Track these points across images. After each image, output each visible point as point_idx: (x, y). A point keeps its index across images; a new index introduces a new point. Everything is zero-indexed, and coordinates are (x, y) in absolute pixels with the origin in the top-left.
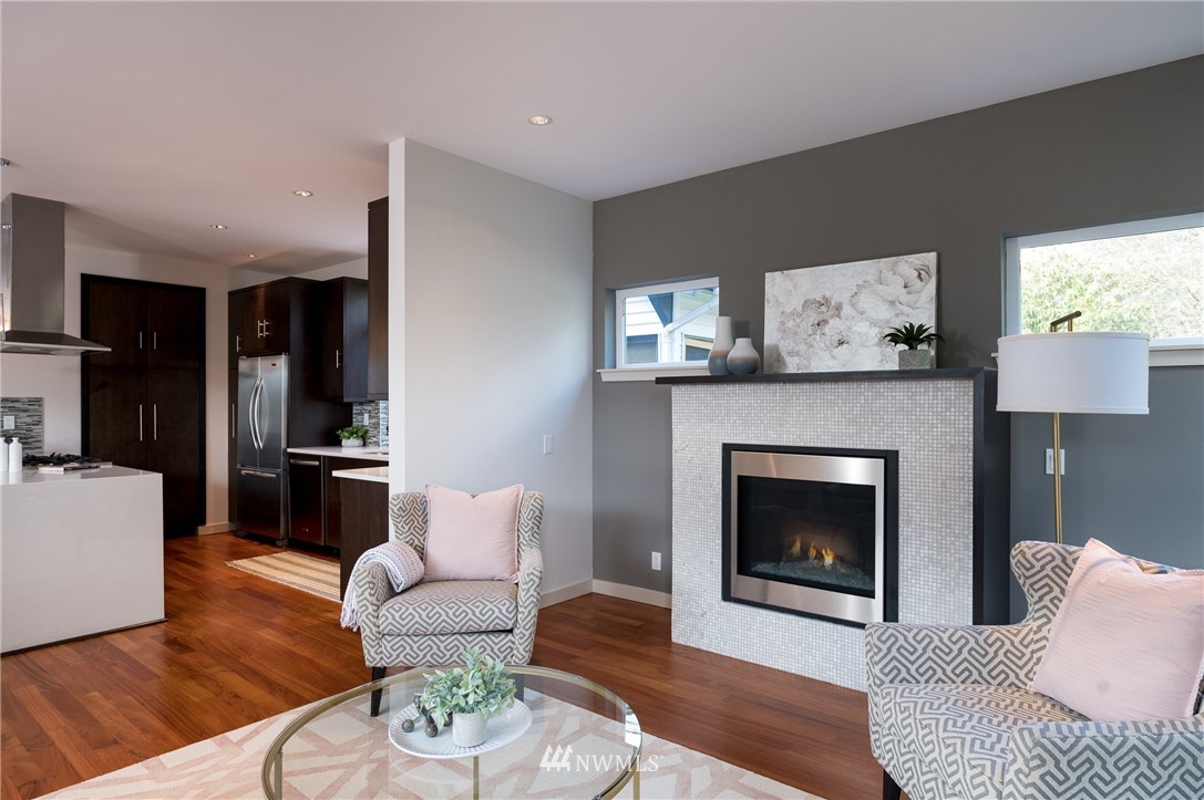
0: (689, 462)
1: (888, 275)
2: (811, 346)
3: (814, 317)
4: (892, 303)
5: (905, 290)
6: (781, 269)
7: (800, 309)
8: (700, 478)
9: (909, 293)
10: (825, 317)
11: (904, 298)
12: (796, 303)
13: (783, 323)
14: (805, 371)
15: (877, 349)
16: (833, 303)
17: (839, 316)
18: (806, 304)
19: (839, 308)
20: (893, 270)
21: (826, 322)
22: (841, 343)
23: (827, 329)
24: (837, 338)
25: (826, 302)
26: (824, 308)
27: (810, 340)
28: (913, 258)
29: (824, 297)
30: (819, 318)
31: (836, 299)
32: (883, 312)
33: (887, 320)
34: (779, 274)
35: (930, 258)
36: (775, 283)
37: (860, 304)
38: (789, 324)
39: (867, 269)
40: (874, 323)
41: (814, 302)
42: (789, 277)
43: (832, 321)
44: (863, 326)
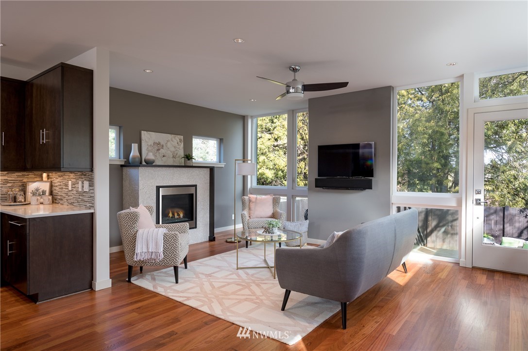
1: (174, 139)
2: (156, 156)
3: (156, 148)
4: (175, 147)
5: (177, 144)
7: (152, 144)
10: (159, 148)
11: (177, 146)
12: (151, 143)
13: (148, 148)
15: (172, 159)
17: (163, 148)
18: (154, 143)
19: (163, 146)
20: (175, 138)
22: (164, 156)
23: (160, 151)
24: (163, 154)
25: (159, 144)
26: (159, 145)
28: (179, 136)
29: (159, 142)
31: (162, 143)
32: (173, 149)
33: (174, 152)
34: (145, 132)
35: (182, 137)
36: (145, 135)
37: (168, 146)
38: (150, 149)
39: (169, 136)
40: (171, 152)
41: (156, 143)
42: (149, 134)
43: (161, 150)
44: (169, 152)
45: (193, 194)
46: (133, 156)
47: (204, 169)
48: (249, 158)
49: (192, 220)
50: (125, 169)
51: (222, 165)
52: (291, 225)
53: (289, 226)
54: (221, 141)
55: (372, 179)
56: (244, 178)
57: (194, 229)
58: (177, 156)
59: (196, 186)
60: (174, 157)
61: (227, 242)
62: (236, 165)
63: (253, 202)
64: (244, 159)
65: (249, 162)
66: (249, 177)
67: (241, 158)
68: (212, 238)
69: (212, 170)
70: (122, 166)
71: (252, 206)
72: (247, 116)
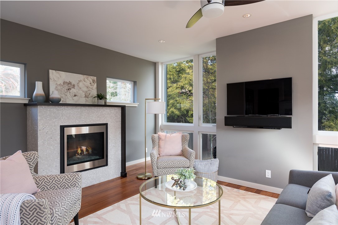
0: (46, 133)
1: (86, 80)
2: (67, 95)
3: (67, 87)
4: (87, 87)
5: (90, 84)
6: (56, 70)
7: (62, 84)
8: (51, 138)
9: (91, 85)
10: (70, 87)
11: (90, 87)
12: (60, 82)
13: (56, 87)
14: (65, 103)
15: (85, 99)
16: (72, 84)
17: (74, 88)
18: (64, 83)
19: (74, 86)
20: (87, 78)
21: (70, 89)
22: (75, 96)
23: (71, 91)
24: (74, 94)
26: (69, 85)
27: (66, 94)
28: (92, 77)
29: (70, 82)
30: (69, 88)
31: (73, 83)
32: (85, 89)
33: (86, 92)
34: (54, 71)
35: (95, 78)
36: (53, 74)
37: (80, 86)
38: (59, 88)
39: (81, 77)
40: (83, 91)
41: (67, 83)
42: (58, 73)
43: (72, 89)
44: (81, 92)
45: (103, 133)
46: (36, 94)
47: (115, 108)
48: (160, 97)
49: (103, 158)
50: (29, 108)
51: (136, 105)
52: (201, 164)
53: (199, 166)
54: (135, 83)
55: (291, 117)
56: (156, 116)
57: (106, 167)
58: (90, 96)
59: (106, 125)
60: (86, 97)
61: (138, 178)
62: (146, 104)
63: (162, 140)
64: (156, 98)
65: (160, 101)
66: (160, 115)
67: (153, 97)
68: (124, 174)
69: (123, 108)
70: (25, 105)
71: (162, 143)
72: (158, 62)
